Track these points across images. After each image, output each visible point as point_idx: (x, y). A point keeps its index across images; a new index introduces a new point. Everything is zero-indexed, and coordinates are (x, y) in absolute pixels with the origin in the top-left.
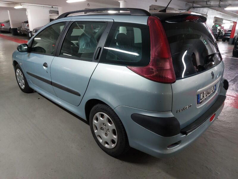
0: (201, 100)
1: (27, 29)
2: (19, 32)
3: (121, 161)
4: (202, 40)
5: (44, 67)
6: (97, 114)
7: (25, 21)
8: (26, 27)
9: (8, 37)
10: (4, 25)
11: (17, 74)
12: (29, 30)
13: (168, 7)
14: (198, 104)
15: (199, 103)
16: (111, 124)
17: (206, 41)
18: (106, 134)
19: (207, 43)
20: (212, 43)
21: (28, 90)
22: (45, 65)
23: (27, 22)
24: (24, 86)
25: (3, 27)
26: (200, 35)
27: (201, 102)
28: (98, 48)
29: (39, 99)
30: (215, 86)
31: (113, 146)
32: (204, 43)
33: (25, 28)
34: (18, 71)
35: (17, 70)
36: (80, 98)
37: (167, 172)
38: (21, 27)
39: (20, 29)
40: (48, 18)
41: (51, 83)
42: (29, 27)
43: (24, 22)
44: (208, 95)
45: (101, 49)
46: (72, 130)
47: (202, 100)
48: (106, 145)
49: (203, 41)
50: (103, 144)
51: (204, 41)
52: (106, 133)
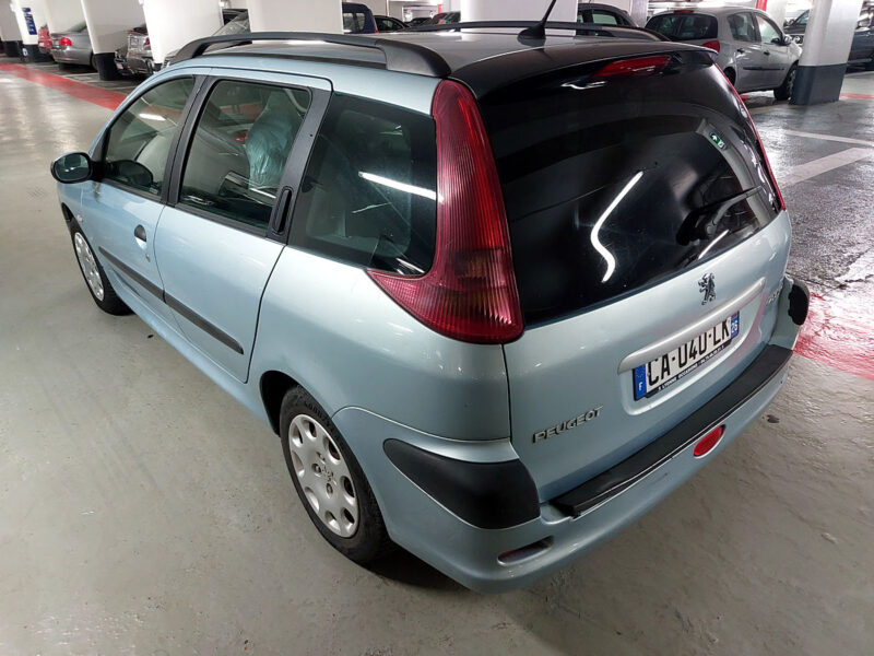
0: (651, 383)
1: (144, 57)
2: (120, 66)
3: (378, 580)
4: (706, 134)
5: (139, 241)
6: (298, 420)
7: (138, 25)
8: (141, 50)
9: (84, 86)
10: (70, 43)
11: (78, 249)
12: (151, 58)
13: (548, 20)
14: (635, 399)
15: (639, 395)
16: (337, 458)
17: (721, 137)
18: (329, 488)
19: (729, 144)
20: (746, 142)
21: (114, 306)
22: (139, 232)
23: (142, 30)
24: (102, 291)
25: (68, 49)
26: (697, 116)
27: (656, 391)
28: (284, 189)
29: (150, 337)
30: (736, 317)
31: (350, 527)
32: (714, 144)
33: (139, 54)
34: (79, 239)
35: (76, 237)
36: (243, 359)
37: (530, 627)
38: (125, 50)
39: (123, 57)
40: (217, 12)
41: (164, 296)
42: (149, 48)
43: (135, 29)
44: (691, 361)
45: (290, 194)
46: (239, 457)
47: (660, 382)
48: (333, 524)
49: (710, 139)
50: (322, 518)
51: (715, 137)
52: (328, 485)
